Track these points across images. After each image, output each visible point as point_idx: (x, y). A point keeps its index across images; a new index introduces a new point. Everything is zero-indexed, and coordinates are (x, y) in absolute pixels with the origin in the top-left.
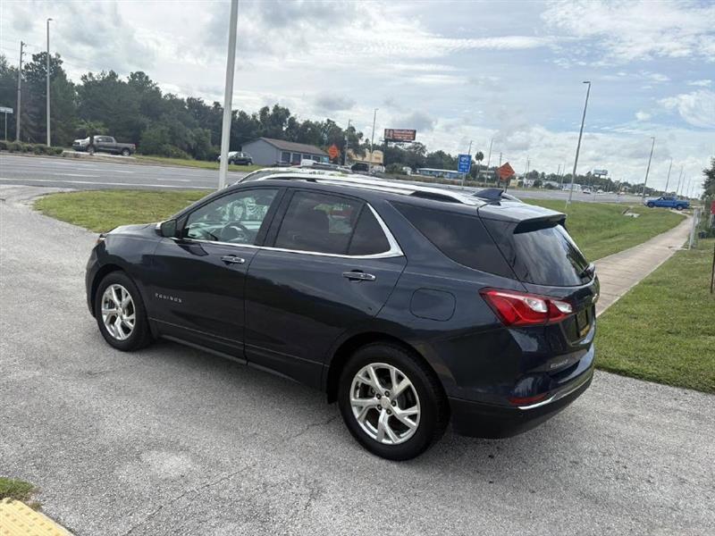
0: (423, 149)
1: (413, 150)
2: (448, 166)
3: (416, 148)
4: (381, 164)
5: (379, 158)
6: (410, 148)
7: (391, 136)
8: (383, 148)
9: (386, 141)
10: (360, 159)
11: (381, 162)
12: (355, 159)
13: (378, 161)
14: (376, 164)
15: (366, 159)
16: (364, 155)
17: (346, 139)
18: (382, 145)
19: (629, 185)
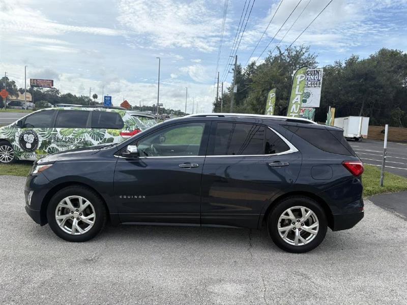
0: (57, 91)
1: (50, 93)
2: (76, 102)
3: (52, 91)
4: (30, 102)
5: (29, 98)
6: (48, 91)
7: (35, 83)
8: (30, 91)
9: (32, 86)
10: (14, 98)
11: (31, 100)
12: (11, 98)
13: (28, 100)
14: (27, 101)
15: (19, 98)
16: (17, 96)
17: (4, 85)
18: (30, 89)
19: (173, 111)
